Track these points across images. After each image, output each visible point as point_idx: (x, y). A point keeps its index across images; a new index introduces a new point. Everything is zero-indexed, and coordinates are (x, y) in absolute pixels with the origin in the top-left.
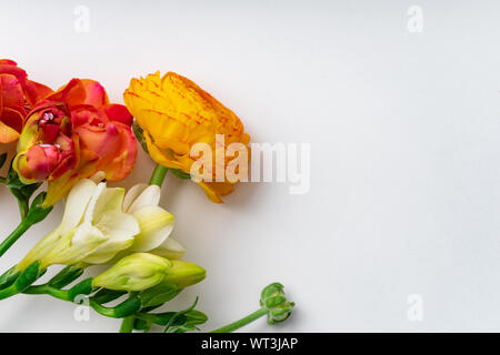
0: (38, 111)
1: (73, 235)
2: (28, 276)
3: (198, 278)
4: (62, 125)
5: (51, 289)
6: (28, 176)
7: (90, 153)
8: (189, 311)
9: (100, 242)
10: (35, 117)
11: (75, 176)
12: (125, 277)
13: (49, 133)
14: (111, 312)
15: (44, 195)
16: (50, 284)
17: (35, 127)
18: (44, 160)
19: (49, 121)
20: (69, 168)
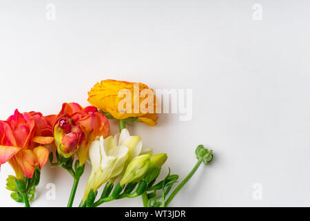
0: (56, 123)
1: (100, 167)
2: (91, 198)
3: (164, 158)
4: (70, 123)
5: (104, 199)
6: (68, 151)
7: (88, 128)
8: (168, 176)
9: (115, 161)
10: (57, 125)
11: (87, 143)
12: (133, 172)
13: (66, 129)
14: (136, 194)
15: (78, 161)
16: (102, 197)
17: (60, 128)
18: (71, 140)
19: (64, 124)
20: (83, 140)
